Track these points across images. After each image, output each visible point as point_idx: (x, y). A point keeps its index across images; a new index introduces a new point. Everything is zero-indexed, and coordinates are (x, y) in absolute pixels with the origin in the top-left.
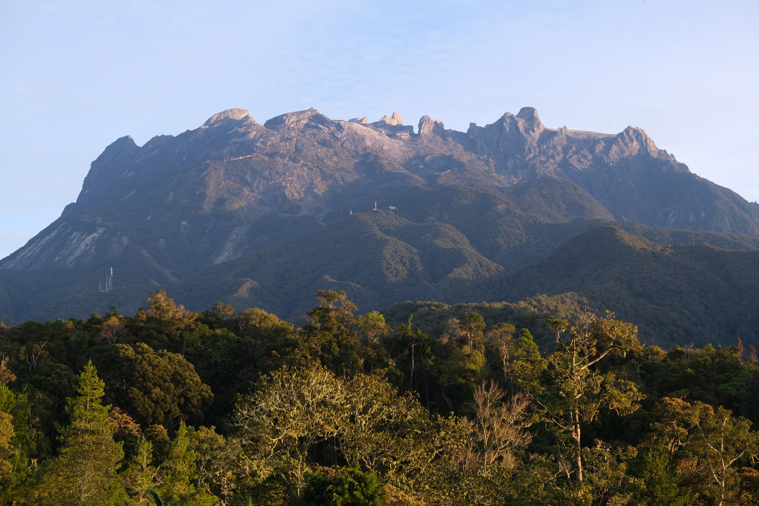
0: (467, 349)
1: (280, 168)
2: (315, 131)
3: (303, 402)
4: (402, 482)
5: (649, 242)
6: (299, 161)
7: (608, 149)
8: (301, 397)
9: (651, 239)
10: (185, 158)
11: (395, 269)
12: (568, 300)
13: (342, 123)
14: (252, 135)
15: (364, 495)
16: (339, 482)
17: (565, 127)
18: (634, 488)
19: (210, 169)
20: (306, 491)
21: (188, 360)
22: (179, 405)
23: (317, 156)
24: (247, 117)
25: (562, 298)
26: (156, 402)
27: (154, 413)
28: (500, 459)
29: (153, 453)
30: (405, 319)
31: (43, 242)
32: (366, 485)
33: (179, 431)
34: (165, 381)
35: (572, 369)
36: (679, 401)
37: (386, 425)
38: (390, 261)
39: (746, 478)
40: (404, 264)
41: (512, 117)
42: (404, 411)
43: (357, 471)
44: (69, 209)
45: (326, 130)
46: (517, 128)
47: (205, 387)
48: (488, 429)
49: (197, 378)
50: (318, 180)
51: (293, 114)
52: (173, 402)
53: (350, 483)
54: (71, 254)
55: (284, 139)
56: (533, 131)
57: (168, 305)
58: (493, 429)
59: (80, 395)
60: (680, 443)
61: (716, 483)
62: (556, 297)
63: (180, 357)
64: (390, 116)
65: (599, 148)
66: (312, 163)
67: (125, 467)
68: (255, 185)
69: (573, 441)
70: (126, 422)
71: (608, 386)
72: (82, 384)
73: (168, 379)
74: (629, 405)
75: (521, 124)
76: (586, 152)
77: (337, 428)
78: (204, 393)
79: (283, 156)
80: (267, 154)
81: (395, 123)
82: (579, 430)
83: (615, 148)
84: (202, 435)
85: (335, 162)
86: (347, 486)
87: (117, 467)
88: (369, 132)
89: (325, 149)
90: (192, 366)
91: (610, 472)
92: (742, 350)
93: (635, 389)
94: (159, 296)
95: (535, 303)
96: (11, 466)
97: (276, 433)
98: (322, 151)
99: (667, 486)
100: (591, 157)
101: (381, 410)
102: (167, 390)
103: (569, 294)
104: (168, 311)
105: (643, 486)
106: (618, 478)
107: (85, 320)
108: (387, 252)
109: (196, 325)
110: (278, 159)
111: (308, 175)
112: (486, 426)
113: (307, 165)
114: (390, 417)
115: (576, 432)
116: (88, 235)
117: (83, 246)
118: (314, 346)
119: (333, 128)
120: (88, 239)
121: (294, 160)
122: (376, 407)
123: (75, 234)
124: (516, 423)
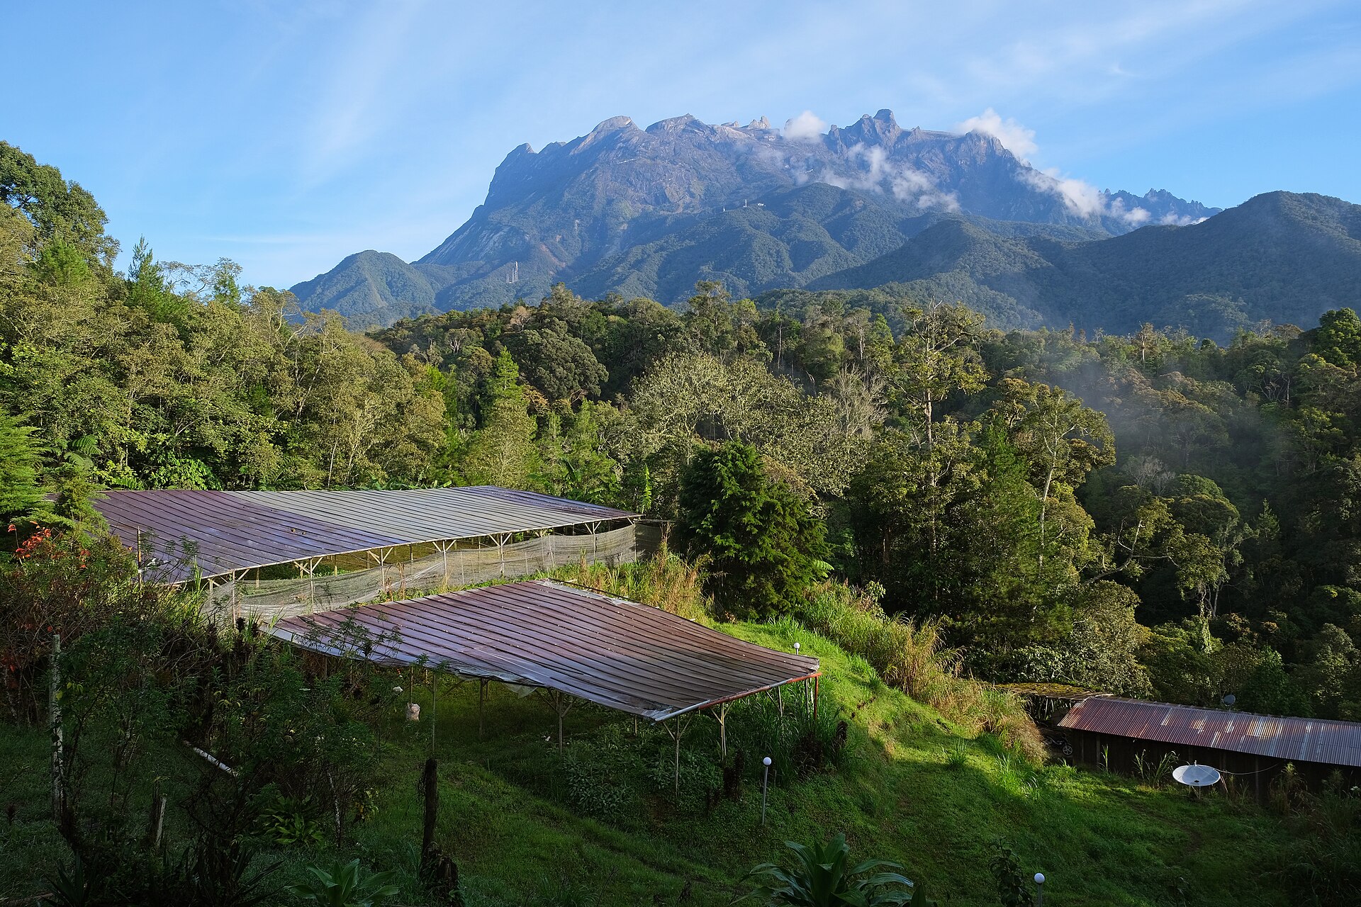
0: (828, 332)
1: (661, 170)
2: (691, 135)
3: (691, 384)
4: (777, 453)
5: (992, 234)
6: (677, 164)
7: (958, 147)
8: (689, 380)
9: (993, 232)
10: (576, 163)
11: (763, 260)
12: (917, 287)
13: (715, 127)
14: (635, 140)
15: (745, 465)
16: (723, 454)
17: (918, 128)
18: (977, 457)
19: (598, 172)
20: (695, 461)
21: (586, 343)
22: (579, 381)
23: (693, 159)
24: (630, 124)
25: (912, 285)
26: (560, 379)
27: (559, 389)
28: (860, 431)
29: (561, 425)
30: (773, 305)
31: (458, 240)
32: (747, 457)
33: (582, 407)
34: (567, 362)
35: (926, 354)
36: (1020, 381)
37: (763, 405)
38: (759, 253)
39: (1075, 449)
40: (771, 255)
41: (869, 118)
42: (778, 392)
43: (738, 445)
44: (478, 210)
45: (701, 134)
46: (875, 130)
47: (601, 366)
48: (849, 405)
49: (594, 359)
50: (694, 181)
51: (671, 120)
52: (574, 379)
53: (733, 454)
54: (482, 250)
55: (663, 143)
56: (889, 131)
57: (567, 296)
58: (853, 406)
59: (498, 377)
60: (1018, 418)
61: (1049, 453)
62: (906, 284)
63: (580, 341)
64: (758, 120)
65: (950, 147)
66: (689, 165)
67: (538, 436)
68: (639, 186)
69: (925, 416)
70: (536, 398)
71: (957, 369)
72: (500, 369)
73: (570, 360)
74: (975, 386)
75: (878, 125)
76: (937, 151)
77: (720, 406)
78: (600, 372)
79: (663, 159)
80: (649, 158)
81: (763, 127)
82: (930, 408)
83: (963, 147)
84: (600, 408)
85: (709, 164)
86: (730, 457)
87: (532, 438)
88: (740, 135)
89: (700, 152)
90: (589, 348)
91: (957, 445)
92: (1073, 333)
93: (981, 372)
94: (559, 287)
95: (888, 290)
96: (445, 436)
97: (668, 411)
98: (697, 154)
99: (1005, 455)
100: (941, 156)
101: (759, 391)
102: (569, 370)
103: (918, 281)
104: (567, 300)
105: (984, 456)
106: (963, 449)
107: (497, 307)
108: (756, 245)
109: (591, 313)
110: (659, 161)
111: (685, 175)
112: (848, 403)
113: (684, 167)
114: (767, 398)
115: (928, 409)
116: (495, 234)
117: (491, 243)
118: (694, 330)
119: (707, 132)
120: (496, 237)
121: (673, 163)
122: (754, 389)
123: (484, 232)
124: (874, 400)
